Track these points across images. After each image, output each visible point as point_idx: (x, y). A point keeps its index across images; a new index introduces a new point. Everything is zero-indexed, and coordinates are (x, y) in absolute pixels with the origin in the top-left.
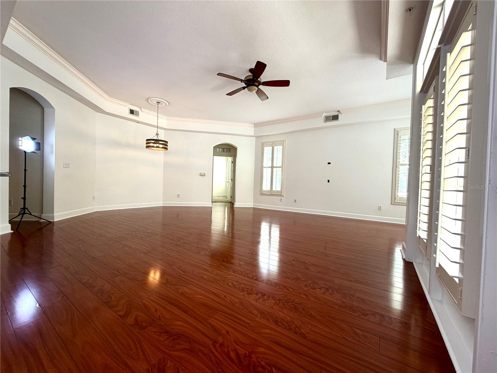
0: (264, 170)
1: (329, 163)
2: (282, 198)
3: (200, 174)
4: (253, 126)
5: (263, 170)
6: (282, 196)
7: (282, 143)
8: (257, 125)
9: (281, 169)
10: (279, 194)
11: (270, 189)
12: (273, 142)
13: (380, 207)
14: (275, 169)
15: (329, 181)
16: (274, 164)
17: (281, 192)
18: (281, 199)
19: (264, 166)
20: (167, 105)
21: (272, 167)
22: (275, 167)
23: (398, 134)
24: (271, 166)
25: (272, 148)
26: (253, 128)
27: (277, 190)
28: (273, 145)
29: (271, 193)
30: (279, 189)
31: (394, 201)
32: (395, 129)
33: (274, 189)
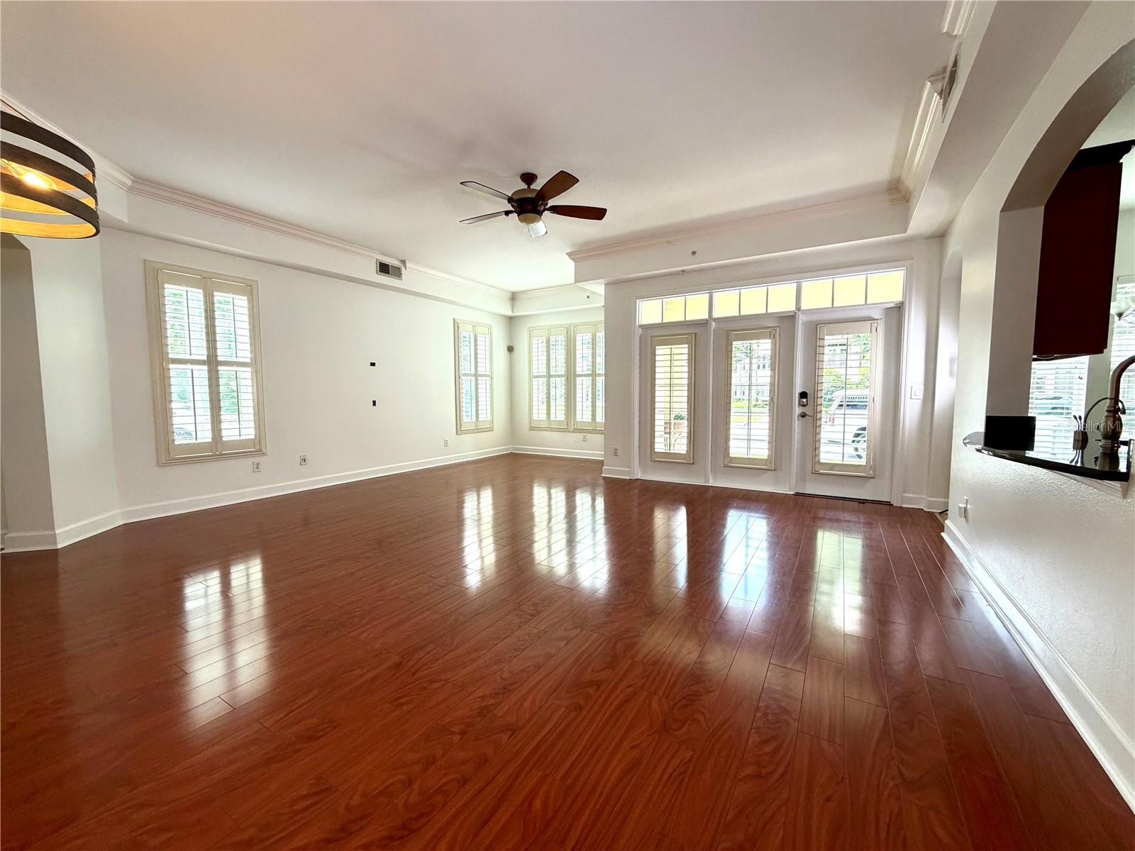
1: (373, 364)
2: (262, 461)
6: (259, 453)
10: (253, 450)
11: (209, 440)
13: (447, 441)
15: (374, 403)
17: (257, 440)
18: (258, 465)
23: (459, 328)
27: (242, 438)
28: (208, 284)
29: (218, 451)
30: (249, 433)
31: (459, 431)
32: (454, 319)
33: (229, 434)
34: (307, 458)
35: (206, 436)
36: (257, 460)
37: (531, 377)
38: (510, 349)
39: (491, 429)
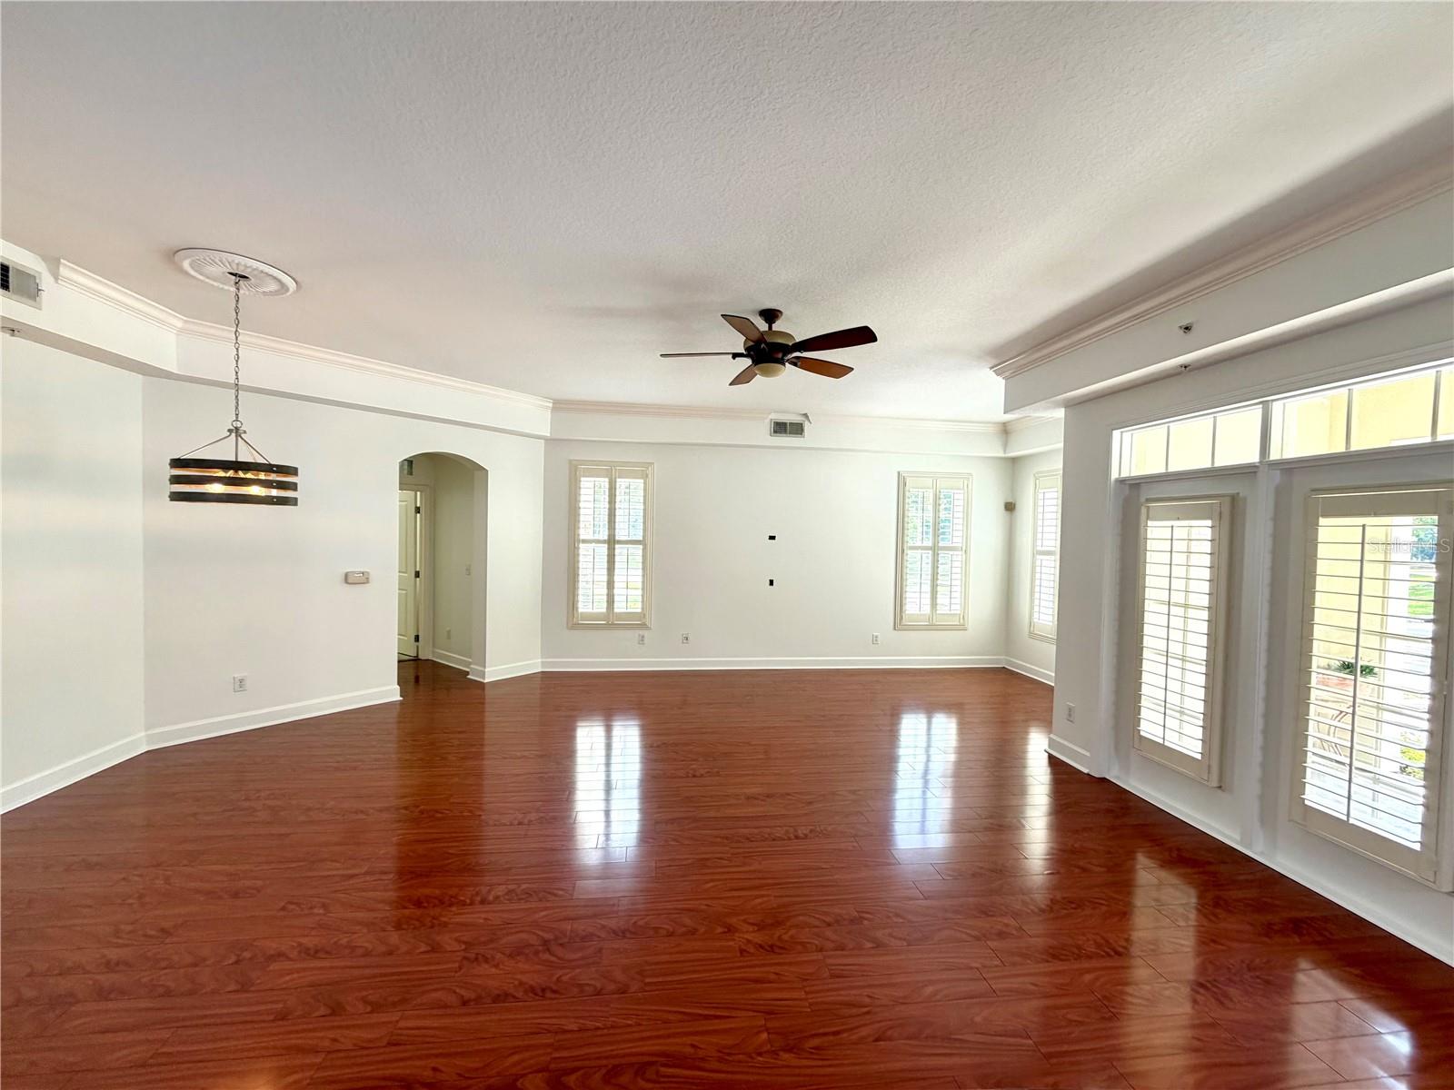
0: (584, 550)
1: (772, 538)
2: (646, 633)
3: (346, 575)
4: (551, 405)
5: (578, 548)
6: (644, 626)
7: (642, 471)
8: (561, 406)
9: (641, 547)
10: (636, 623)
11: (605, 610)
12: (612, 464)
13: (876, 637)
14: (619, 549)
15: (771, 583)
16: (617, 534)
17: (642, 615)
18: (643, 637)
19: (582, 537)
20: (291, 290)
21: (612, 542)
22: (620, 542)
23: (905, 484)
24: (606, 538)
25: (610, 483)
26: (549, 414)
27: (629, 610)
28: (612, 473)
29: (611, 622)
30: (636, 607)
31: (899, 622)
32: (899, 473)
33: (619, 607)
34: (690, 638)
35: (601, 607)
36: (641, 632)
37: (1036, 553)
38: (1010, 507)
39: (962, 628)
